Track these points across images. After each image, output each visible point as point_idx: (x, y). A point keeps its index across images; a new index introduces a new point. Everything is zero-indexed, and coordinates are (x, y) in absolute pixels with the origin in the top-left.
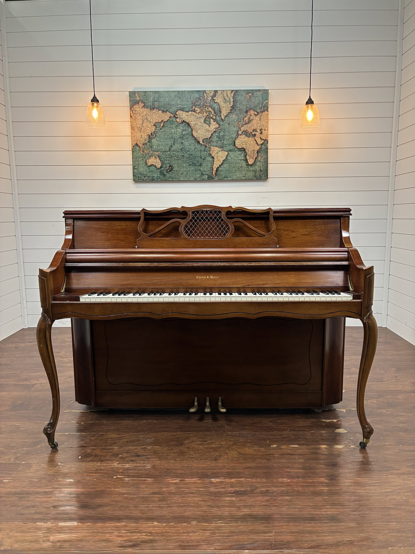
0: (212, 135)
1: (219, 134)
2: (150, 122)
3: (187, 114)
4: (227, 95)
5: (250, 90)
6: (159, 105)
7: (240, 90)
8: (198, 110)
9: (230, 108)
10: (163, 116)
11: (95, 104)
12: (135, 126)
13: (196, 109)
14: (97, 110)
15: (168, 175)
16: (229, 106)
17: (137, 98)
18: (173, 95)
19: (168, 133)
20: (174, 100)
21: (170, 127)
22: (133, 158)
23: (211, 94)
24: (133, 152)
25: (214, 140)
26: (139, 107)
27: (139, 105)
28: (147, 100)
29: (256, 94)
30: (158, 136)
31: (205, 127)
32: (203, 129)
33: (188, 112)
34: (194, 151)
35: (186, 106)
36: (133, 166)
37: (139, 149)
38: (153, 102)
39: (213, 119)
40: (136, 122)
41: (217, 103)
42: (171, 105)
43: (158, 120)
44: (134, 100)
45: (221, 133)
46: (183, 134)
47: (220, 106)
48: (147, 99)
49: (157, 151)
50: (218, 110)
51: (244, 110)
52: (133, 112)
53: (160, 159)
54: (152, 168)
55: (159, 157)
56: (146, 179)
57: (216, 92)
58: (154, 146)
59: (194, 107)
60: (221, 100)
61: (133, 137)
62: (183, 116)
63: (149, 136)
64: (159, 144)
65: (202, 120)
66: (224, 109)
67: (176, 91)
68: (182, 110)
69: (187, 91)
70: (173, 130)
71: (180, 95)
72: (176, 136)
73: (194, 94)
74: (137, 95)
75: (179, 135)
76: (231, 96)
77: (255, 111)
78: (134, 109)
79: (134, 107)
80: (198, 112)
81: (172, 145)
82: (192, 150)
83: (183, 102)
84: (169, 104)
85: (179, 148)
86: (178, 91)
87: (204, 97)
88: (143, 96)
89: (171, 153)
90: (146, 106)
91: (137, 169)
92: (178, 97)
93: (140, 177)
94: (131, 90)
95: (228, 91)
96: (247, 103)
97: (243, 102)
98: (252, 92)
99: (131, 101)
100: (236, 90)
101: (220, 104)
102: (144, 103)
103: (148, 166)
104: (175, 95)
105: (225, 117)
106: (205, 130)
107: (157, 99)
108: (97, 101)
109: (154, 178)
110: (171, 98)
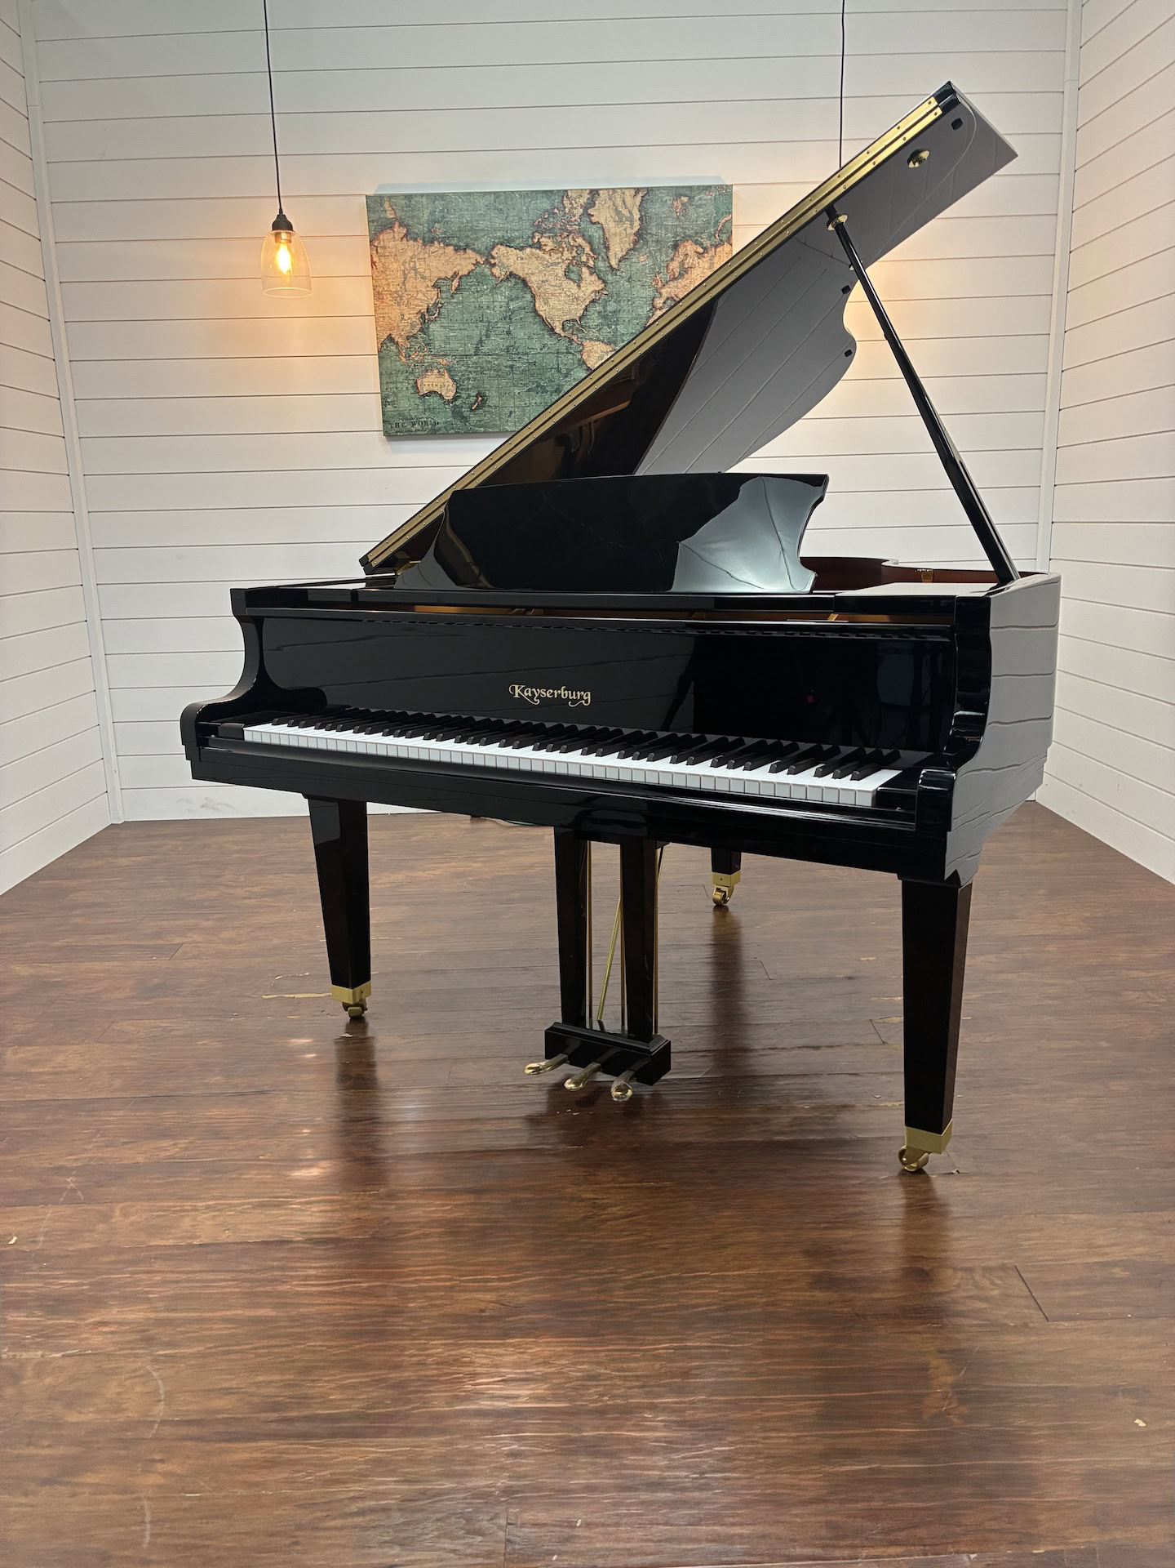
0: (586, 309)
1: (605, 307)
2: (423, 278)
3: (520, 253)
4: (623, 202)
5: (683, 187)
6: (446, 232)
7: (659, 188)
8: (549, 243)
9: (632, 237)
10: (458, 261)
11: (284, 235)
12: (386, 289)
13: (543, 240)
14: (289, 249)
15: (474, 419)
16: (629, 231)
17: (388, 212)
18: (481, 203)
19: (472, 308)
20: (485, 216)
21: (478, 291)
22: (381, 374)
23: (583, 201)
24: (382, 357)
25: (591, 323)
26: (394, 237)
27: (394, 232)
28: (413, 219)
29: (700, 199)
30: (446, 314)
31: (569, 289)
32: (563, 295)
33: (522, 249)
34: (539, 353)
35: (517, 234)
36: (382, 396)
37: (397, 351)
38: (430, 223)
39: (589, 267)
40: (386, 280)
41: (598, 223)
42: (476, 231)
43: (446, 272)
44: (381, 218)
45: (610, 305)
46: (511, 307)
47: (607, 233)
48: (413, 217)
49: (443, 355)
50: (602, 241)
51: (668, 243)
52: (379, 251)
53: (452, 377)
54: (433, 401)
55: (449, 371)
56: (418, 430)
57: (594, 193)
58: (436, 343)
59: (537, 234)
60: (609, 216)
61: (381, 319)
62: (510, 259)
63: (423, 316)
64: (448, 338)
65: (561, 273)
66: (617, 239)
67: (490, 193)
68: (507, 243)
69: (519, 192)
70: (484, 299)
71: (499, 204)
72: (494, 314)
73: (538, 201)
74: (386, 205)
75: (501, 312)
76: (634, 204)
77: (696, 242)
78: (382, 243)
79: (381, 237)
80: (548, 249)
81: (483, 339)
82: (535, 351)
83: (508, 222)
84: (471, 228)
85: (501, 346)
86: (494, 193)
87: (565, 208)
88: (403, 207)
89: (481, 360)
90: (412, 235)
91: (392, 403)
92: (496, 209)
93: (400, 424)
94: (371, 193)
95: (626, 192)
96: (676, 223)
97: (666, 221)
98: (688, 193)
99: (373, 221)
100: (648, 188)
101: (606, 226)
102: (407, 226)
103: (421, 394)
104: (486, 203)
105: (620, 261)
106: (569, 296)
107: (441, 214)
108: (289, 227)
109: (439, 426)
110: (476, 211)
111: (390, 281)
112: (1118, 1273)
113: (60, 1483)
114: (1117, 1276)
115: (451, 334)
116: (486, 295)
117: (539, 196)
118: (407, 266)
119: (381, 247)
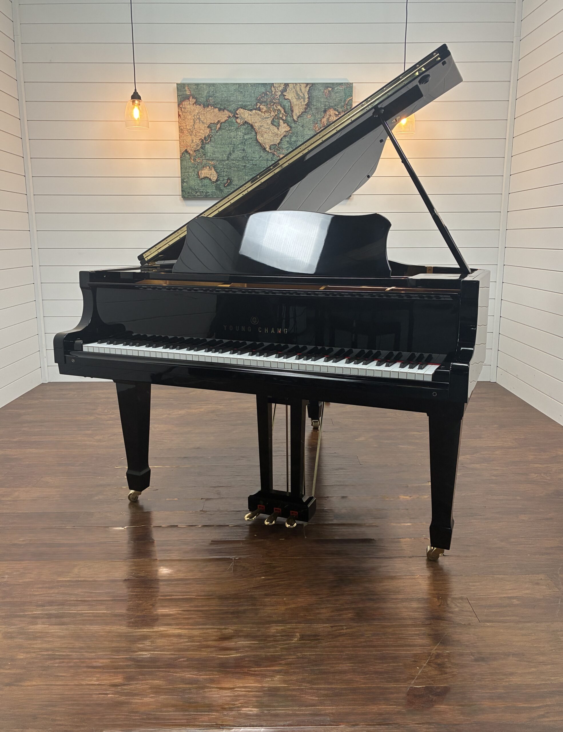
0: (281, 140)
1: (290, 138)
2: (203, 123)
3: (250, 113)
4: (301, 89)
5: (329, 83)
6: (215, 101)
7: (317, 84)
8: (264, 109)
9: (304, 106)
10: (220, 115)
11: (137, 102)
12: (185, 128)
13: (261, 107)
14: (139, 108)
15: (226, 191)
16: (303, 103)
17: (187, 92)
18: (232, 88)
19: (227, 138)
20: (234, 95)
21: (229, 130)
22: (181, 168)
23: (281, 89)
24: (181, 160)
25: (284, 147)
26: (190, 103)
27: (190, 101)
28: (199, 95)
29: (337, 89)
30: (214, 140)
31: (273, 130)
32: (270, 133)
33: (251, 110)
34: (258, 160)
35: (249, 103)
36: (181, 179)
37: (189, 157)
38: (208, 98)
39: (283, 120)
40: (185, 123)
41: (288, 99)
42: (229, 102)
43: (214, 120)
44: (184, 94)
45: (293, 138)
46: (245, 138)
47: (292, 104)
48: (199, 94)
49: (211, 160)
50: (290, 108)
51: (321, 109)
52: (182, 110)
53: (216, 170)
54: (206, 181)
55: (214, 167)
56: (199, 195)
57: (286, 85)
58: (209, 154)
59: (258, 104)
60: (293, 96)
61: (182, 142)
62: (245, 115)
63: (202, 141)
64: (214, 152)
65: (269, 121)
66: (297, 107)
67: (236, 84)
68: (244, 107)
69: (250, 84)
70: (232, 134)
71: (241, 89)
72: (237, 141)
73: (260, 88)
74: (186, 88)
75: (240, 140)
76: (305, 91)
77: (335, 110)
78: (184, 106)
79: (183, 103)
80: (263, 111)
81: (231, 152)
82: (256, 159)
83: (245, 98)
84: (227, 100)
85: (240, 156)
86: (238, 84)
87: (272, 92)
88: (194, 89)
89: (230, 162)
90: (198, 103)
91: (186, 182)
92: (239, 91)
93: (190, 192)
94: (179, 82)
95: (302, 85)
96: (325, 100)
97: (321, 99)
98: (331, 86)
99: (180, 96)
100: (312, 83)
101: (292, 101)
102: (196, 98)
103: (200, 178)
104: (234, 88)
105: (298, 117)
106: (273, 133)
107: (213, 93)
108: (139, 98)
109: (209, 193)
110: (230, 92)
111: (187, 124)
112: (515, 601)
113: (15, 685)
114: (514, 603)
115: (216, 150)
116: (233, 131)
117: (260, 86)
118: (195, 117)
119: (183, 108)
